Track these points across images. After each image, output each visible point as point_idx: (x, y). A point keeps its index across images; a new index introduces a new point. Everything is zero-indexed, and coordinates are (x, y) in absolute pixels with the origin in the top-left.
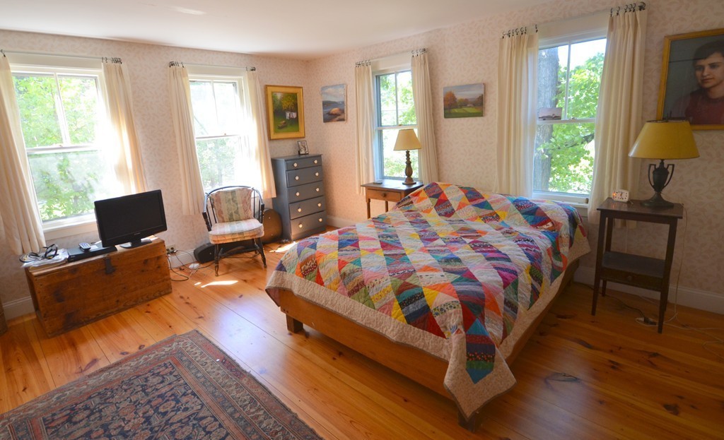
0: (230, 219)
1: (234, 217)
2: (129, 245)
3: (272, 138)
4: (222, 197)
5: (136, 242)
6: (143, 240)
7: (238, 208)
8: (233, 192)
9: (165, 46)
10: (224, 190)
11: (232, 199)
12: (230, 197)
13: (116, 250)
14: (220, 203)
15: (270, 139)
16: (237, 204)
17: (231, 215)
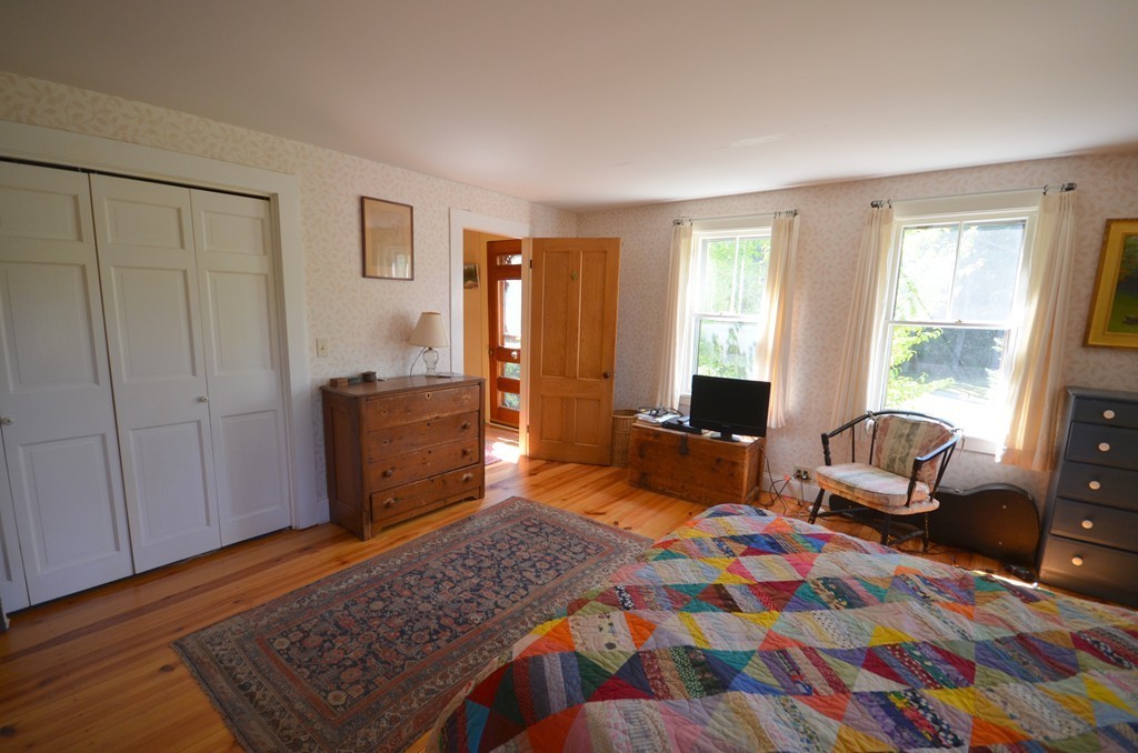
0: (888, 466)
1: (896, 467)
2: (718, 434)
3: (1091, 342)
4: (893, 425)
5: (726, 436)
6: (734, 436)
7: (908, 454)
8: (916, 424)
9: (874, 179)
10: (904, 416)
11: (908, 436)
12: (906, 432)
13: (701, 434)
14: (885, 435)
15: (1085, 344)
16: (911, 447)
17: (893, 461)
